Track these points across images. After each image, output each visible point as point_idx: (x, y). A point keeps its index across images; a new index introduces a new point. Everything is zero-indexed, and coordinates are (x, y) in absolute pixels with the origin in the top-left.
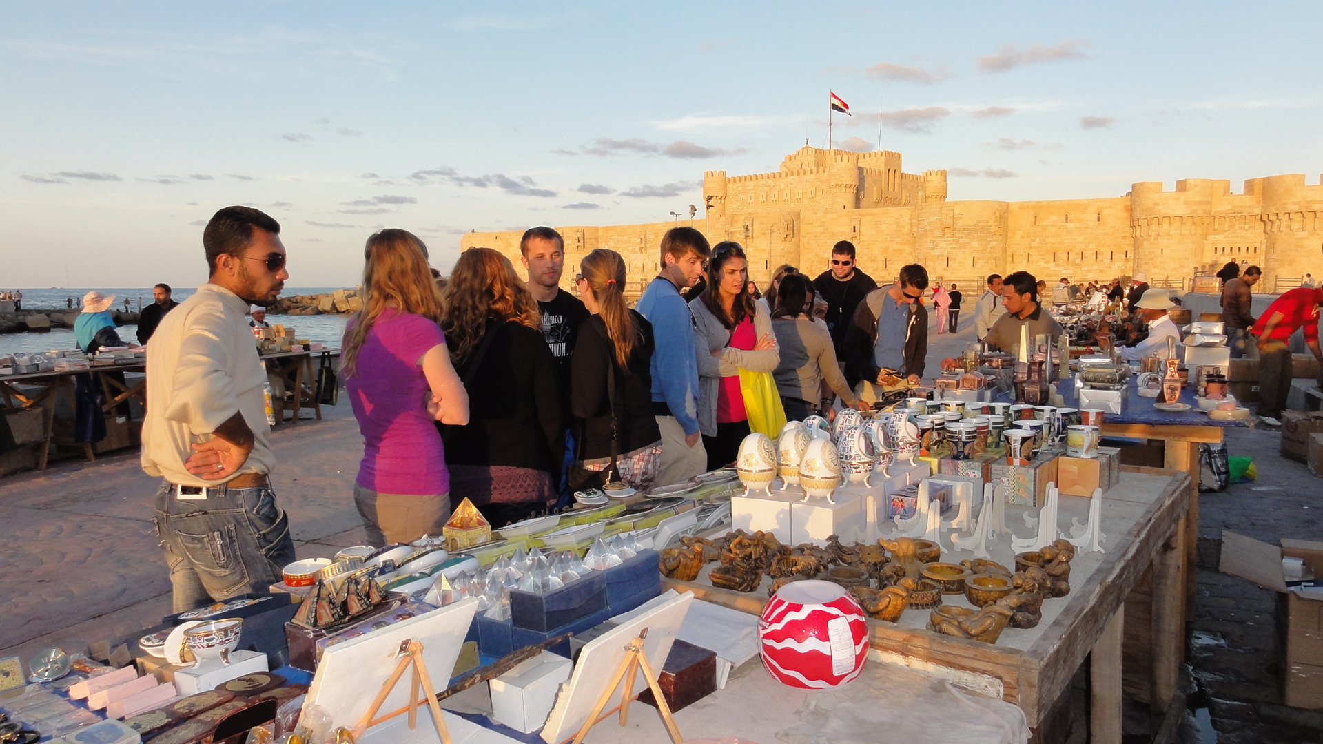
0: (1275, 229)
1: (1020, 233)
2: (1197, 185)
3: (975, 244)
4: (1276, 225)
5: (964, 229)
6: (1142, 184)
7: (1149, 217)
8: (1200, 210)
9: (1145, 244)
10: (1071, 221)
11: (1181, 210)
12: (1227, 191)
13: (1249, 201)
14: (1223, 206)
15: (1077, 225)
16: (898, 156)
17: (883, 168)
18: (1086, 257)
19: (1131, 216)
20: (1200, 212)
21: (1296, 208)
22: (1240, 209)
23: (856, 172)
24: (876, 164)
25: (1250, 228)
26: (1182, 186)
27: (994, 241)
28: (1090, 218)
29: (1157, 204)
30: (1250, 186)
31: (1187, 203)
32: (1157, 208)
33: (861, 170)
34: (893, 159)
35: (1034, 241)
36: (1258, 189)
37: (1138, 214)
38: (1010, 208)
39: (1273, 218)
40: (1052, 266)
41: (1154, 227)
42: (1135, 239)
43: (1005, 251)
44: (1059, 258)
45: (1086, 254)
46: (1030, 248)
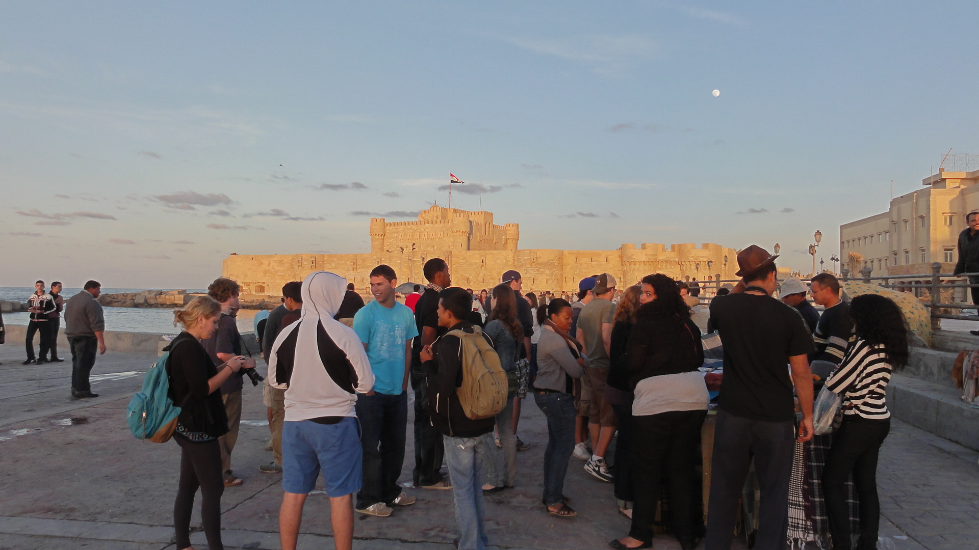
0: (684, 269)
1: (569, 267)
2: (650, 246)
3: (547, 272)
4: (685, 267)
5: (542, 264)
7: (630, 261)
8: (652, 258)
9: (629, 274)
10: (594, 261)
11: (644, 258)
12: (664, 250)
13: (673, 255)
14: (662, 257)
15: (597, 263)
16: (492, 215)
17: (483, 222)
19: (622, 259)
20: (652, 260)
21: (692, 259)
22: (669, 259)
23: (468, 224)
24: (479, 219)
25: (674, 267)
26: (644, 247)
27: (556, 270)
28: (603, 260)
29: (633, 255)
30: (673, 247)
31: (646, 255)
32: (634, 257)
33: (470, 222)
34: (489, 215)
35: (576, 271)
36: (677, 249)
37: (625, 259)
38: (564, 254)
39: (683, 263)
41: (632, 266)
42: (624, 271)
43: (562, 275)
46: (574, 274)
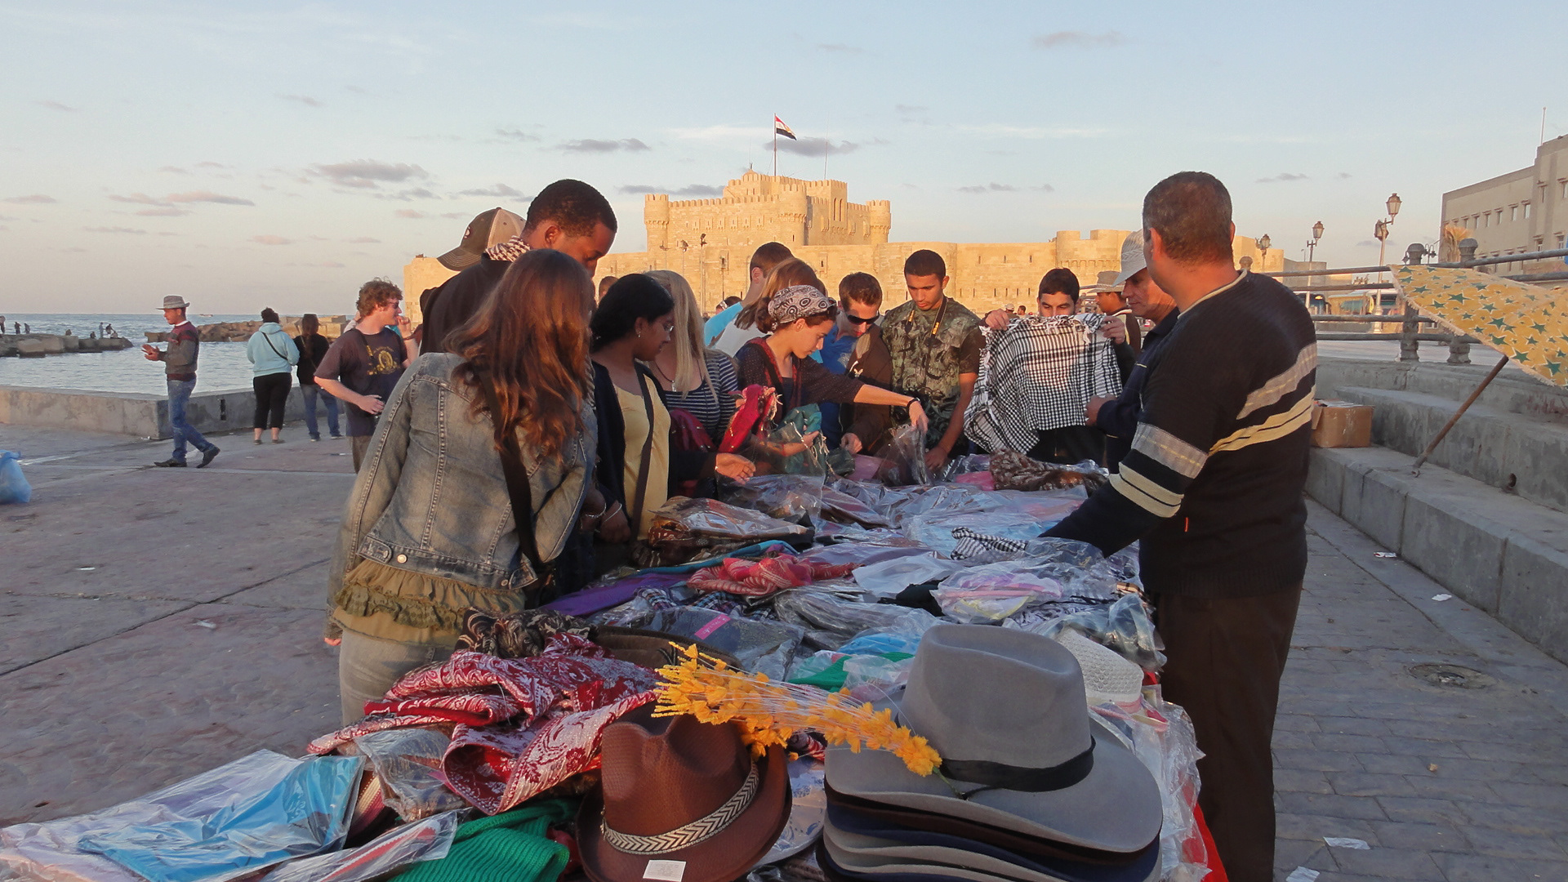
1: (968, 271)
2: (1105, 235)
6: (1064, 232)
8: (1109, 256)
10: (1008, 262)
11: (1094, 256)
15: (1014, 265)
16: (844, 186)
17: (829, 198)
18: (1021, 293)
19: (1056, 258)
20: (1108, 258)
23: (804, 203)
24: (823, 194)
26: (1095, 235)
28: (1024, 259)
31: (1098, 250)
32: (1077, 253)
33: (809, 199)
34: (839, 188)
35: (978, 278)
38: (958, 249)
40: (993, 299)
44: (999, 294)
45: (1021, 290)
46: (976, 284)
